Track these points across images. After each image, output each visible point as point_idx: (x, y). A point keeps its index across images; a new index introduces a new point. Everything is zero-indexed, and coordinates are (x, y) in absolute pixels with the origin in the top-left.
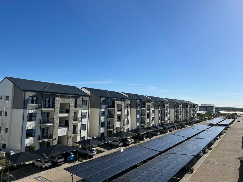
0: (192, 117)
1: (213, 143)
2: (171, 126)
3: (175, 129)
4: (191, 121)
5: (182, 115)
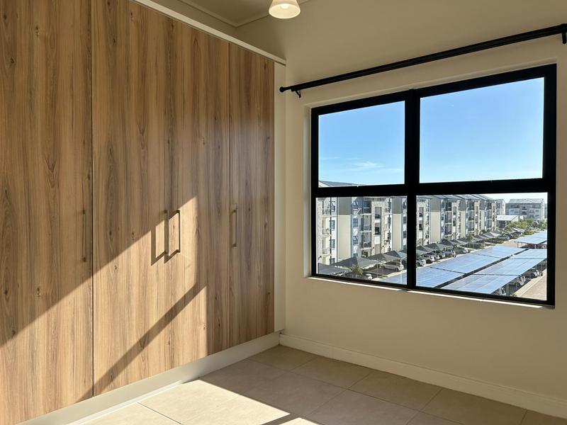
0: (483, 231)
2: (431, 250)
3: (440, 257)
4: (479, 240)
5: (458, 227)
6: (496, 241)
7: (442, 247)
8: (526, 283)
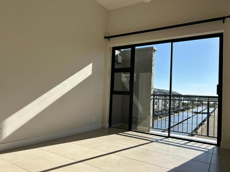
0: (177, 106)
1: (198, 127)
2: (161, 113)
3: (164, 116)
4: (177, 110)
6: (183, 110)
7: (164, 112)
8: (199, 127)
